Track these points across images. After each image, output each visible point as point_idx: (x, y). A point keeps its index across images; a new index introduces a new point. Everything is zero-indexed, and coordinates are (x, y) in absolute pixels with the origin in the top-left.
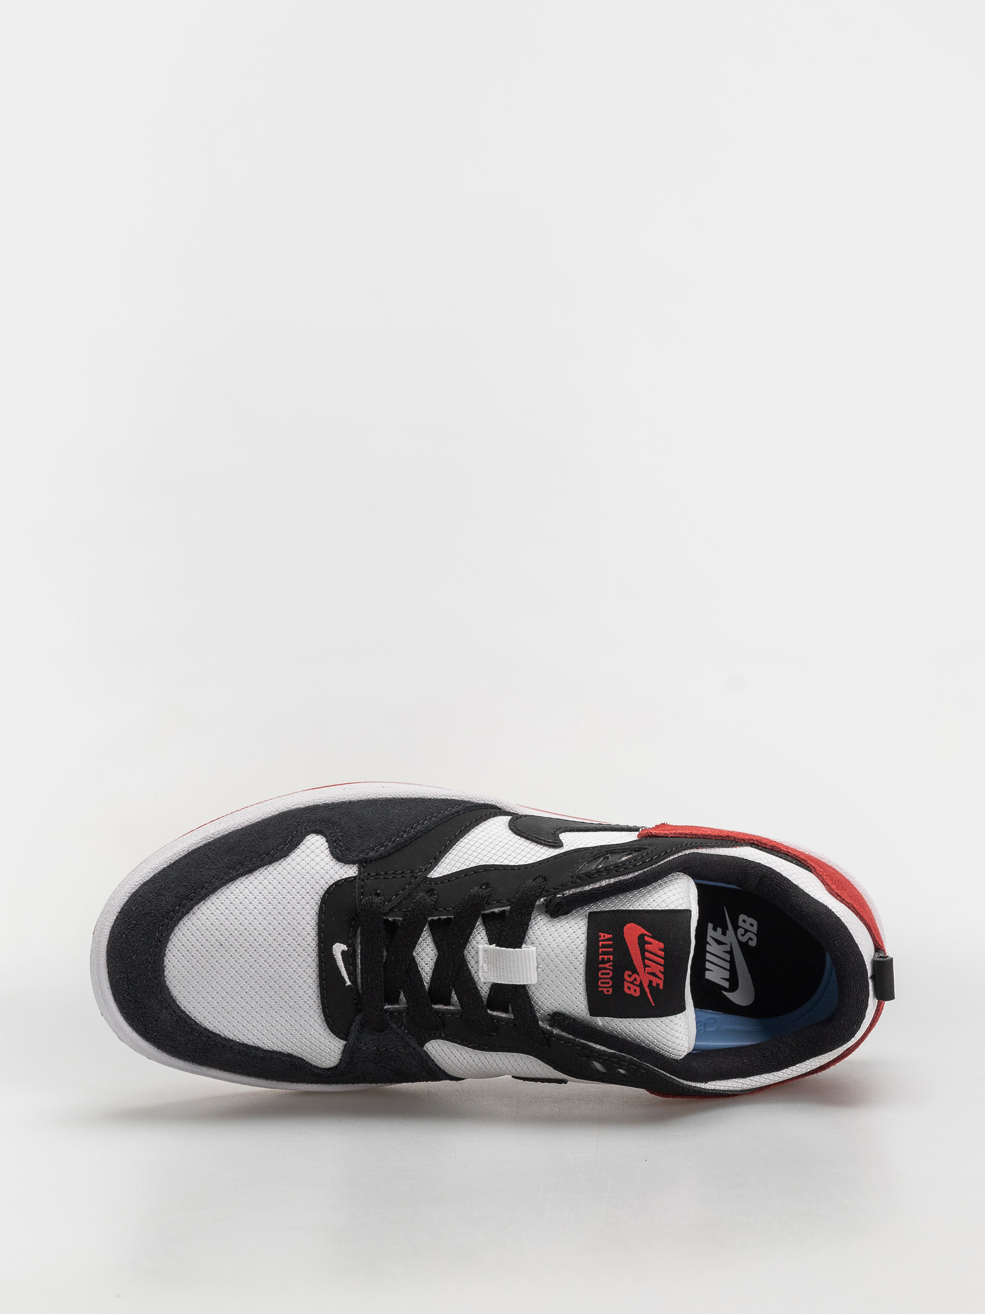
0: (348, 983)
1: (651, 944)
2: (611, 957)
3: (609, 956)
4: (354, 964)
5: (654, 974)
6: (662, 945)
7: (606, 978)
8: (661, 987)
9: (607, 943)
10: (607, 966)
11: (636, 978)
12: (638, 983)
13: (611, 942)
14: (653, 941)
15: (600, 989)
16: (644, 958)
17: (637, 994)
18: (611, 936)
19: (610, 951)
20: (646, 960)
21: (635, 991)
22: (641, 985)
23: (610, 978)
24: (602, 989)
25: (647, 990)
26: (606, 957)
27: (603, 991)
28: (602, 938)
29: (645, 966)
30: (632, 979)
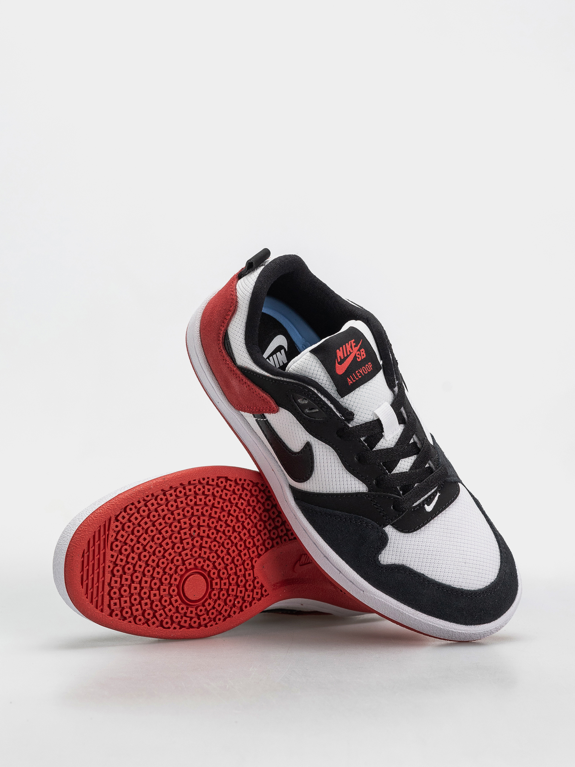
0: (438, 494)
1: (340, 357)
3: (357, 373)
4: (429, 497)
5: (351, 347)
6: (337, 351)
8: (353, 340)
9: (352, 378)
10: (361, 371)
11: (358, 354)
12: (359, 352)
13: (350, 376)
14: (338, 357)
15: (372, 369)
16: (348, 356)
17: (363, 350)
18: (348, 378)
19: (355, 374)
20: (348, 354)
21: (363, 352)
22: (359, 350)
23: (365, 367)
24: (371, 368)
25: (359, 346)
26: (358, 375)
27: (371, 367)
28: (351, 382)
29: (351, 353)
30: (359, 356)
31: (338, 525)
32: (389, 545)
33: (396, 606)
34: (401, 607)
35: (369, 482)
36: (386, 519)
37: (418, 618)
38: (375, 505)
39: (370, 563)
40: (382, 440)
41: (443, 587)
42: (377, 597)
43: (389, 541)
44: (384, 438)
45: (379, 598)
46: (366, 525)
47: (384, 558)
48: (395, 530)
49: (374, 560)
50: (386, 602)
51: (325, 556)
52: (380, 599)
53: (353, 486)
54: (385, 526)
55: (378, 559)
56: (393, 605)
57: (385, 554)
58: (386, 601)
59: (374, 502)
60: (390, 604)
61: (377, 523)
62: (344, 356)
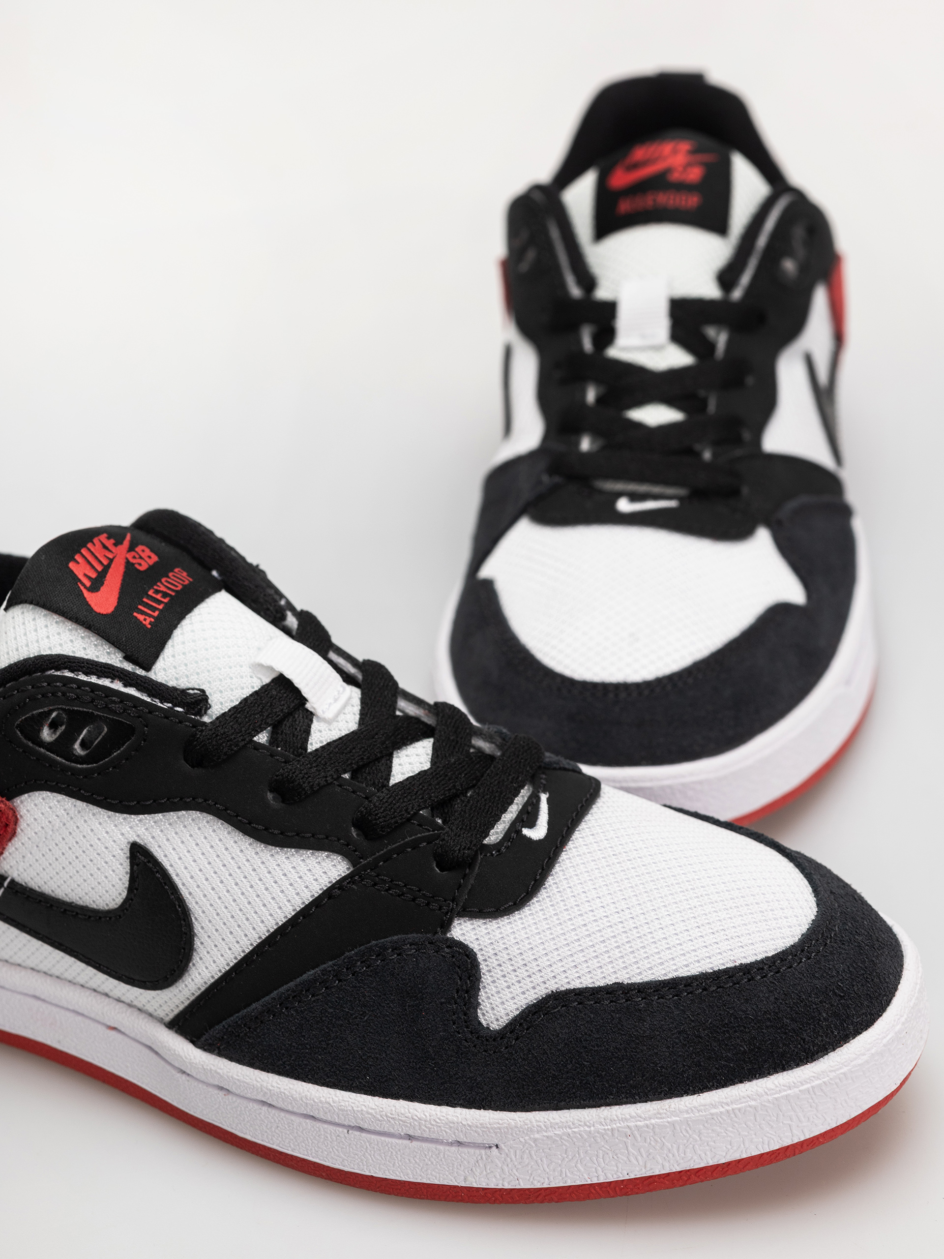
0: (544, 797)
1: (85, 575)
2: (150, 593)
3: (154, 595)
4: (523, 811)
5: (106, 548)
6: (71, 565)
7: (173, 580)
9: (145, 610)
10: (163, 589)
11: (133, 558)
12: (133, 554)
13: (140, 607)
14: (81, 577)
16: (106, 568)
17: (142, 547)
18: (135, 614)
19: (148, 599)
20: (106, 564)
21: (144, 550)
23: (169, 578)
24: (187, 577)
25: (126, 543)
26: (159, 597)
27: (187, 575)
28: (149, 620)
29: (111, 560)
30: (138, 560)
31: (330, 1008)
32: (485, 967)
33: (601, 1123)
34: (616, 1116)
35: (339, 840)
36: (440, 908)
37: (678, 1116)
38: (389, 889)
39: (466, 1047)
40: (315, 726)
41: (689, 985)
42: (538, 1132)
43: (480, 958)
44: (318, 717)
45: (545, 1134)
46: (398, 955)
47: (493, 1009)
48: (479, 923)
49: (471, 1033)
50: (569, 1131)
51: (350, 1128)
52: (549, 1134)
53: (309, 878)
54: (446, 926)
55: (480, 1023)
56: (594, 1126)
57: (488, 998)
58: (570, 1128)
59: (384, 881)
60: (582, 1129)
61: (422, 933)
62: (96, 570)
